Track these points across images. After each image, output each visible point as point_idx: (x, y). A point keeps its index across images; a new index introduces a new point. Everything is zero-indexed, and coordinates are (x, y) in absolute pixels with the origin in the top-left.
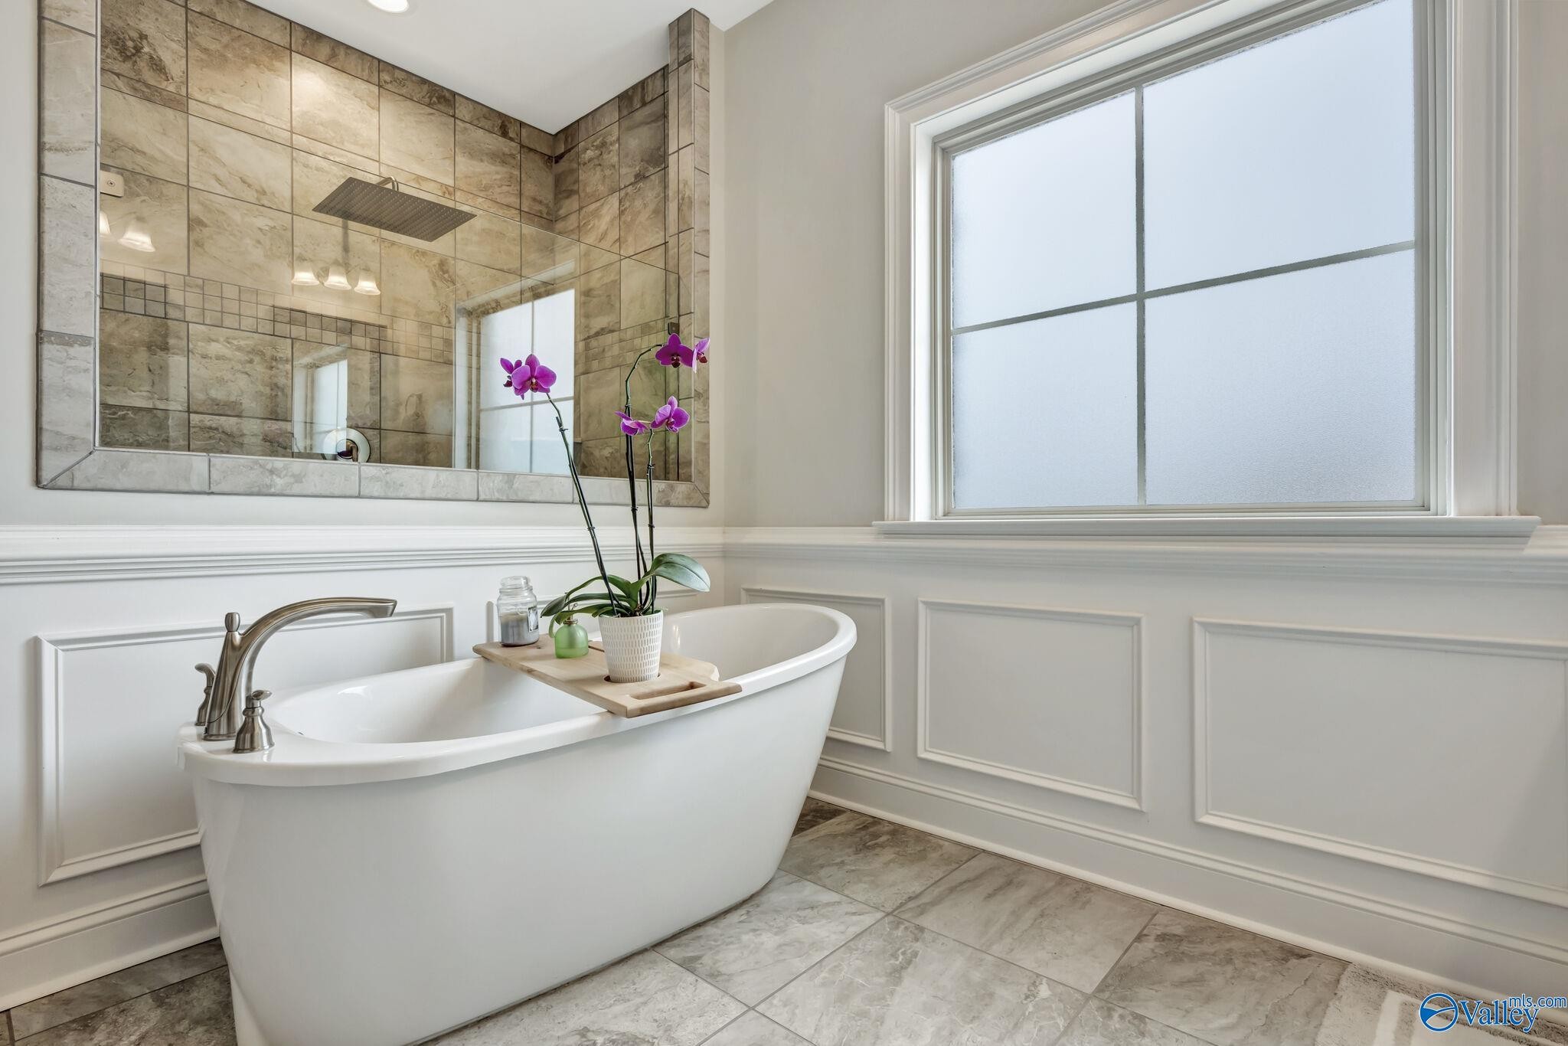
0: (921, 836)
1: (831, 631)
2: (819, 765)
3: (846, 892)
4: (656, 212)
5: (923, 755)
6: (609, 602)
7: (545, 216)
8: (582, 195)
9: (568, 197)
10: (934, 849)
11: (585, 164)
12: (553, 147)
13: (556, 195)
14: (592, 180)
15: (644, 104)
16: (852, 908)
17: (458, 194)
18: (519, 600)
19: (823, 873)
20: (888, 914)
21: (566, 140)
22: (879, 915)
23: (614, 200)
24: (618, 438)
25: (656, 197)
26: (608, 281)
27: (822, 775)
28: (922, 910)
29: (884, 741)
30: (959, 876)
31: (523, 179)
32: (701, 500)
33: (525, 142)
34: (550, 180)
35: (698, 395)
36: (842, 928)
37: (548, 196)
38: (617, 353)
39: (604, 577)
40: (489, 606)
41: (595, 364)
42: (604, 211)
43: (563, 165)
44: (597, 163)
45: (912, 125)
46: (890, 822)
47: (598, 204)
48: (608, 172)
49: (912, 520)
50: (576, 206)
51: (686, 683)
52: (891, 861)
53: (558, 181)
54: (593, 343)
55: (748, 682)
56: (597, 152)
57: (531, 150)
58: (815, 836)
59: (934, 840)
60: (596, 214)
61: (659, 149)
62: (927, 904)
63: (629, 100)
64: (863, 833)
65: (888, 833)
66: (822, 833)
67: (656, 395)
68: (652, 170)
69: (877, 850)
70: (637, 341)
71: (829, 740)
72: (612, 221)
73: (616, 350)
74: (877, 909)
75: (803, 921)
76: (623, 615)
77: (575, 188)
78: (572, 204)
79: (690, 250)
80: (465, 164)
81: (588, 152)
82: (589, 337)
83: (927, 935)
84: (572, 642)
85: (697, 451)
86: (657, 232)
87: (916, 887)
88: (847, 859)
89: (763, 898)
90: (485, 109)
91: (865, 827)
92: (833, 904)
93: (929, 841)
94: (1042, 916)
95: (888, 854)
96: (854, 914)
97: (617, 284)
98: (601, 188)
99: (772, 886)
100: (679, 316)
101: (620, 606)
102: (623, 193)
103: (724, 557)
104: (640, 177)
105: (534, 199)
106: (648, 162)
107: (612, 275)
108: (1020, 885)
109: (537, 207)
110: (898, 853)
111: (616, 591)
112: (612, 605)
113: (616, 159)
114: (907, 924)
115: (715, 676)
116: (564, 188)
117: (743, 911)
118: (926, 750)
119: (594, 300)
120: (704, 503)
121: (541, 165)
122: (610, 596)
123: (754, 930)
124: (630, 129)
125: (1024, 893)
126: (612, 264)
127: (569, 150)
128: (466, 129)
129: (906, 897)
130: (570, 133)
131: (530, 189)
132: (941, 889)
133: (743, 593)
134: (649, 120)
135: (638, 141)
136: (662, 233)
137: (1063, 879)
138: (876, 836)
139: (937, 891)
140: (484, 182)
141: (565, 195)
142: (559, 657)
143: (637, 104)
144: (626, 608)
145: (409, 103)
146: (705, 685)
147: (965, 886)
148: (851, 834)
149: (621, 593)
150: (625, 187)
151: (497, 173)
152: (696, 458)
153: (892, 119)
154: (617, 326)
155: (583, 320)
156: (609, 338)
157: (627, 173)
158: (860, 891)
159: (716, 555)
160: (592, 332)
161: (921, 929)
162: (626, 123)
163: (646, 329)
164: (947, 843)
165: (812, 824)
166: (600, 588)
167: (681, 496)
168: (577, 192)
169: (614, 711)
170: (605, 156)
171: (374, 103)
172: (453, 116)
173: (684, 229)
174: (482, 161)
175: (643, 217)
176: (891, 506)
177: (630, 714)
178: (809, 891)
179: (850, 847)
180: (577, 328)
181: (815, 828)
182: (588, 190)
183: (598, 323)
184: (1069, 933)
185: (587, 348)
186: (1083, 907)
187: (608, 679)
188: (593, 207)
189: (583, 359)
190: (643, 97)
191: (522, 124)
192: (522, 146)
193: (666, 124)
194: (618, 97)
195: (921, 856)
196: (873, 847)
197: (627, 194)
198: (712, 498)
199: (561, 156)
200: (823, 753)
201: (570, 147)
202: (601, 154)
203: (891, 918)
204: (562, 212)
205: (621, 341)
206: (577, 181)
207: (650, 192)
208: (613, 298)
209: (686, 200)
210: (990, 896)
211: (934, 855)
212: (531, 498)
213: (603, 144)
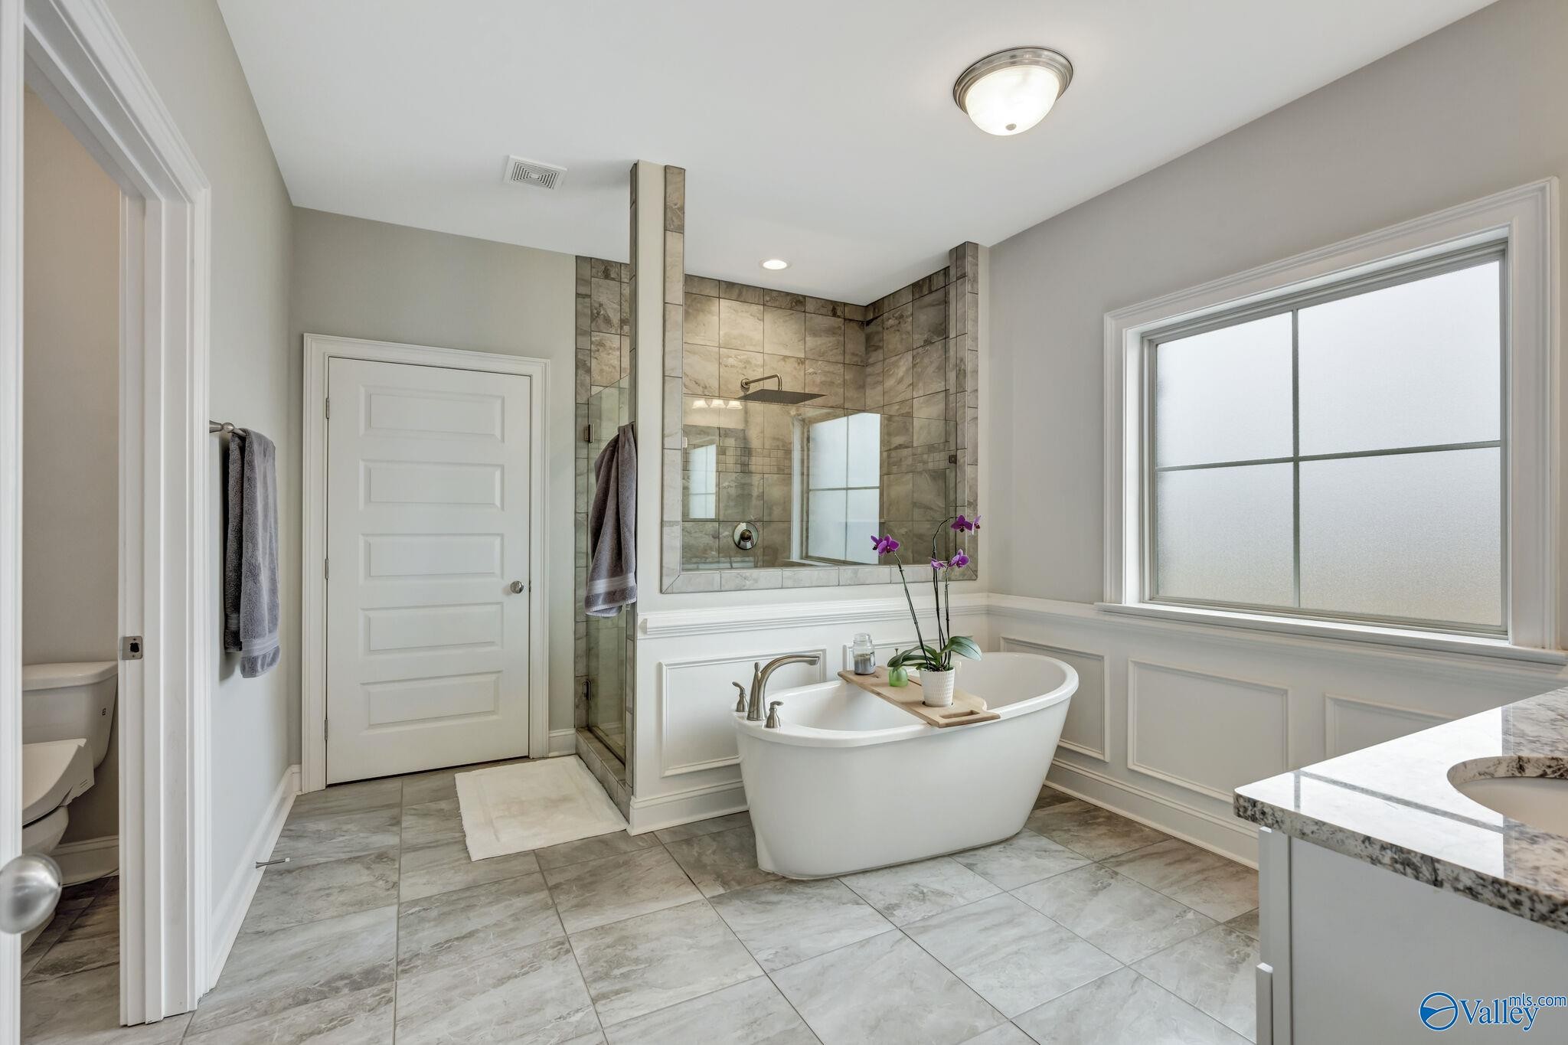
0: (1129, 822)
1: (1062, 679)
2: (1052, 764)
3: (1069, 847)
4: (939, 368)
5: (1131, 766)
6: (925, 662)
7: (859, 364)
8: (886, 350)
9: (875, 350)
10: (1137, 831)
11: (887, 329)
12: (865, 315)
13: (866, 349)
14: (892, 340)
15: (931, 292)
16: (1072, 855)
17: (807, 362)
18: (865, 647)
19: (1054, 833)
20: (1095, 862)
21: (874, 309)
22: (1089, 862)
23: (909, 357)
24: (911, 523)
25: (939, 358)
26: (905, 412)
27: (1054, 772)
28: (1120, 864)
29: (1104, 754)
30: (1150, 850)
31: (846, 342)
32: (973, 575)
33: (848, 316)
34: (863, 339)
35: (970, 504)
36: (1063, 864)
37: (861, 349)
38: (910, 463)
39: (923, 648)
40: (844, 648)
41: (895, 469)
42: (901, 363)
43: (872, 328)
44: (897, 329)
45: (1124, 330)
46: (1107, 811)
47: (898, 357)
48: (904, 336)
49: (1123, 605)
50: (881, 357)
51: (968, 710)
52: (1105, 834)
53: (868, 338)
54: (893, 454)
55: (1003, 711)
56: (897, 322)
57: (850, 320)
58: (1052, 812)
59: (1137, 826)
60: (895, 364)
61: (941, 325)
62: (1123, 861)
63: (920, 288)
64: (1086, 815)
65: (1104, 817)
66: (1056, 811)
67: (939, 495)
68: (936, 338)
69: (1095, 826)
70: (925, 456)
71: (1059, 747)
72: (907, 370)
73: (910, 461)
74: (1088, 858)
75: (1039, 857)
76: (934, 670)
77: (881, 344)
78: (876, 356)
79: (964, 406)
80: (811, 341)
81: (890, 320)
82: (890, 450)
83: (1119, 877)
84: (899, 678)
85: (969, 542)
86: (940, 383)
87: (1119, 851)
88: (1072, 828)
89: (1015, 841)
90: (823, 301)
91: (1088, 812)
92: (1060, 851)
93: (1134, 826)
94: (1204, 880)
95: (1103, 830)
96: (1073, 858)
97: (910, 415)
98: (899, 346)
99: (1020, 836)
100: (957, 449)
101: (931, 664)
102: (915, 352)
103: (988, 614)
104: (928, 342)
105: (853, 354)
106: (933, 333)
107: (907, 408)
108: (1196, 861)
109: (855, 359)
110: (1109, 830)
111: (928, 655)
112: (927, 663)
113: (910, 328)
114: (1107, 869)
115: (985, 708)
116: (872, 344)
117: (1002, 846)
118: (1134, 764)
119: (894, 424)
120: (974, 578)
121: (858, 328)
122: (925, 658)
123: (1008, 857)
124: (921, 308)
125: (1194, 867)
126: (907, 400)
127: (876, 318)
128: (811, 318)
129: (1110, 855)
130: (877, 306)
131: (850, 347)
132: (1136, 855)
133: (1002, 642)
134: (935, 303)
135: (927, 317)
136: (943, 383)
137: (1231, 863)
138: (1095, 817)
139: (1132, 856)
140: (822, 350)
141: (873, 348)
142: (892, 685)
143: (925, 291)
144: (934, 665)
145: (780, 311)
146: (978, 713)
147: (1154, 856)
148: (1079, 814)
149: (930, 656)
150: (917, 348)
151: (830, 342)
152: (969, 547)
153: (1110, 324)
154: (911, 444)
155: (886, 437)
156: (905, 452)
157: (918, 339)
158: (1079, 847)
159: (983, 612)
160: (893, 446)
161: (1116, 873)
162: (917, 304)
163: (931, 448)
164: (1147, 829)
165: (1049, 804)
166: (920, 652)
167: (958, 574)
168: (881, 348)
169: (931, 723)
170: (902, 325)
171: (761, 317)
172: (804, 312)
173: (961, 389)
174: (821, 336)
175: (931, 369)
176: (1109, 592)
177: (940, 726)
178: (1043, 842)
179: (1075, 822)
180: (882, 443)
181: (1051, 807)
182: (891, 347)
183: (898, 440)
184: (1221, 892)
185: (889, 456)
186: (1238, 880)
187: (924, 703)
188: (894, 359)
189: (886, 464)
190: (930, 286)
191: (845, 304)
192: (845, 319)
193: (947, 308)
194: (912, 284)
195: (1127, 834)
196: (1092, 824)
197: (918, 353)
198: (979, 573)
199: (872, 320)
200: (1055, 755)
201: (877, 315)
202: (899, 323)
203: (1097, 864)
204: (871, 361)
205: (914, 455)
206: (882, 340)
207: (935, 353)
208: (908, 424)
209: (962, 371)
210: (1170, 864)
211: (1136, 835)
212: (867, 582)
213: (901, 316)
